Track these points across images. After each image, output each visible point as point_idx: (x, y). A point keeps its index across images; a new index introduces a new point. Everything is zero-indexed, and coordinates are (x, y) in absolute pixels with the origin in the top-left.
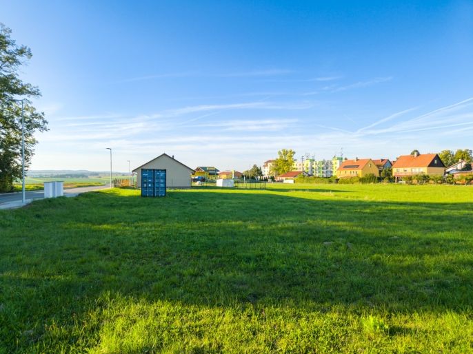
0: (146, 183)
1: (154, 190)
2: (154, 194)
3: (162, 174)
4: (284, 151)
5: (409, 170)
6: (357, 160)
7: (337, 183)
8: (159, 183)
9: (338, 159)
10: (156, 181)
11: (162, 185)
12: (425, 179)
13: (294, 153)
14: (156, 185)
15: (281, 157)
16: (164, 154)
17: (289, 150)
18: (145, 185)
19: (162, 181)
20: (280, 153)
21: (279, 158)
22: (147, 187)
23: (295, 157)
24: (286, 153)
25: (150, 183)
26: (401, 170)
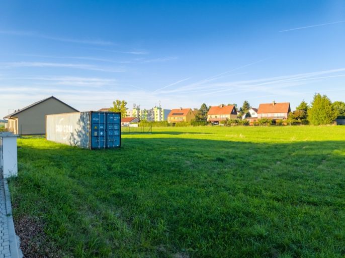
0: (97, 130)
1: (107, 140)
2: (106, 145)
3: (116, 118)
4: (117, 101)
5: (218, 116)
6: (181, 109)
7: (174, 126)
8: (112, 130)
9: (158, 108)
10: (110, 127)
11: (116, 133)
12: (226, 123)
13: (126, 103)
14: (110, 133)
15: (115, 106)
16: (53, 98)
17: (121, 101)
18: (96, 134)
19: (116, 127)
20: (114, 103)
21: (113, 107)
22: (97, 136)
23: (127, 106)
24: (119, 103)
25: (102, 130)
26: (213, 116)
